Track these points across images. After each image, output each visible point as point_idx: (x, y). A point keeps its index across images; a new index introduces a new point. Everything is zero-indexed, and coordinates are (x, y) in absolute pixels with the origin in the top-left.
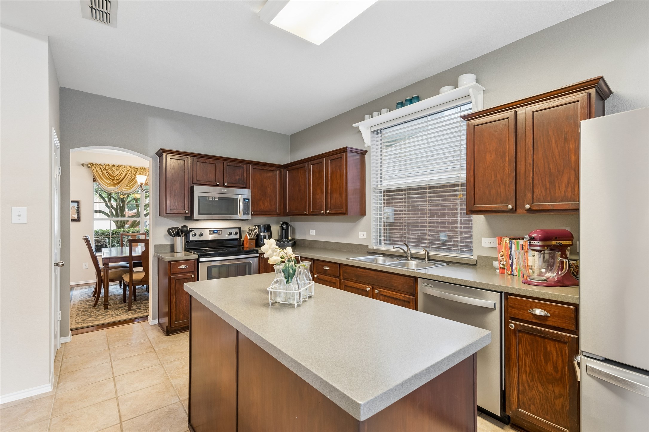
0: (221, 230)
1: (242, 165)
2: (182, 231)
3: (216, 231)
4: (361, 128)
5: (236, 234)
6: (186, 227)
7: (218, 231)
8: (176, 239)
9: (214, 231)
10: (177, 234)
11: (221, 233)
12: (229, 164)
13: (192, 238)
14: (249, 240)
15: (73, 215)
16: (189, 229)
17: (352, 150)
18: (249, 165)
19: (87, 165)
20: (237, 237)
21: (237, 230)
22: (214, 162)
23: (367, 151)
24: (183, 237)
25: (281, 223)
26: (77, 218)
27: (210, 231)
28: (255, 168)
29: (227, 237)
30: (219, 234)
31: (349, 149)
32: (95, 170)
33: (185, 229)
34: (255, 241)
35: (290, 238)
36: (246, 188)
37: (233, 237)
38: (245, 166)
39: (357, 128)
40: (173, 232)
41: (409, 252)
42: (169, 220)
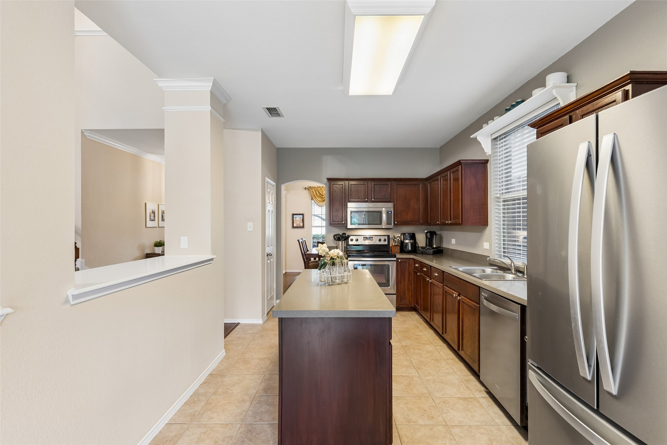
0: (373, 237)
1: (387, 183)
2: (342, 237)
3: (369, 238)
4: (479, 139)
5: (385, 240)
6: (345, 234)
7: (371, 238)
8: (339, 242)
9: (367, 238)
10: (339, 239)
11: (373, 239)
12: (375, 183)
13: (350, 243)
14: (394, 246)
15: (300, 224)
16: (346, 235)
17: (467, 161)
18: (393, 182)
19: (308, 189)
20: (386, 243)
21: (386, 238)
22: (364, 183)
23: (488, 160)
24: (343, 242)
25: (426, 231)
26: (302, 226)
27: (364, 237)
28: (398, 184)
29: (378, 243)
30: (371, 240)
31: (464, 161)
32: (312, 191)
33: (344, 235)
34: (399, 247)
35: (434, 246)
36: (391, 201)
37: (382, 243)
38: (389, 183)
39: (475, 139)
40: (337, 237)
41: (513, 265)
42: (335, 229)
